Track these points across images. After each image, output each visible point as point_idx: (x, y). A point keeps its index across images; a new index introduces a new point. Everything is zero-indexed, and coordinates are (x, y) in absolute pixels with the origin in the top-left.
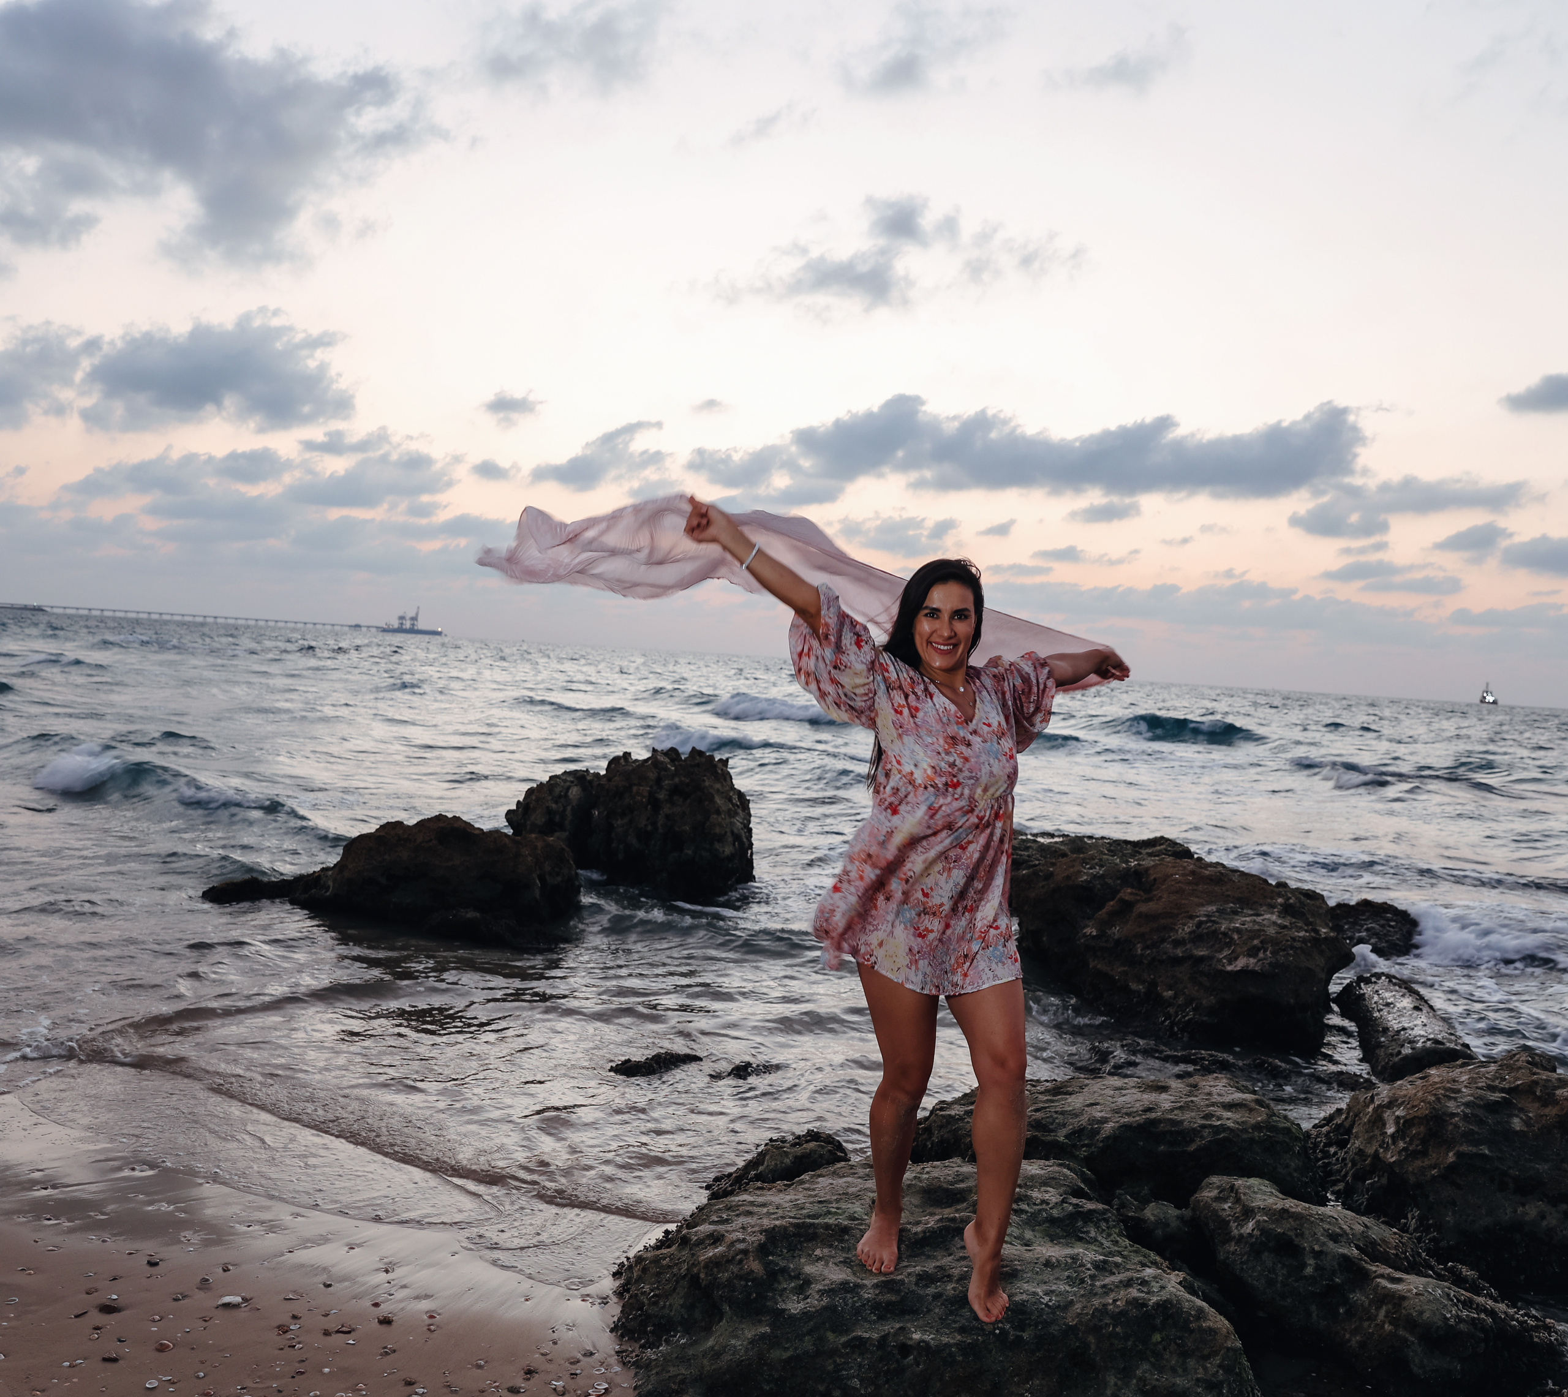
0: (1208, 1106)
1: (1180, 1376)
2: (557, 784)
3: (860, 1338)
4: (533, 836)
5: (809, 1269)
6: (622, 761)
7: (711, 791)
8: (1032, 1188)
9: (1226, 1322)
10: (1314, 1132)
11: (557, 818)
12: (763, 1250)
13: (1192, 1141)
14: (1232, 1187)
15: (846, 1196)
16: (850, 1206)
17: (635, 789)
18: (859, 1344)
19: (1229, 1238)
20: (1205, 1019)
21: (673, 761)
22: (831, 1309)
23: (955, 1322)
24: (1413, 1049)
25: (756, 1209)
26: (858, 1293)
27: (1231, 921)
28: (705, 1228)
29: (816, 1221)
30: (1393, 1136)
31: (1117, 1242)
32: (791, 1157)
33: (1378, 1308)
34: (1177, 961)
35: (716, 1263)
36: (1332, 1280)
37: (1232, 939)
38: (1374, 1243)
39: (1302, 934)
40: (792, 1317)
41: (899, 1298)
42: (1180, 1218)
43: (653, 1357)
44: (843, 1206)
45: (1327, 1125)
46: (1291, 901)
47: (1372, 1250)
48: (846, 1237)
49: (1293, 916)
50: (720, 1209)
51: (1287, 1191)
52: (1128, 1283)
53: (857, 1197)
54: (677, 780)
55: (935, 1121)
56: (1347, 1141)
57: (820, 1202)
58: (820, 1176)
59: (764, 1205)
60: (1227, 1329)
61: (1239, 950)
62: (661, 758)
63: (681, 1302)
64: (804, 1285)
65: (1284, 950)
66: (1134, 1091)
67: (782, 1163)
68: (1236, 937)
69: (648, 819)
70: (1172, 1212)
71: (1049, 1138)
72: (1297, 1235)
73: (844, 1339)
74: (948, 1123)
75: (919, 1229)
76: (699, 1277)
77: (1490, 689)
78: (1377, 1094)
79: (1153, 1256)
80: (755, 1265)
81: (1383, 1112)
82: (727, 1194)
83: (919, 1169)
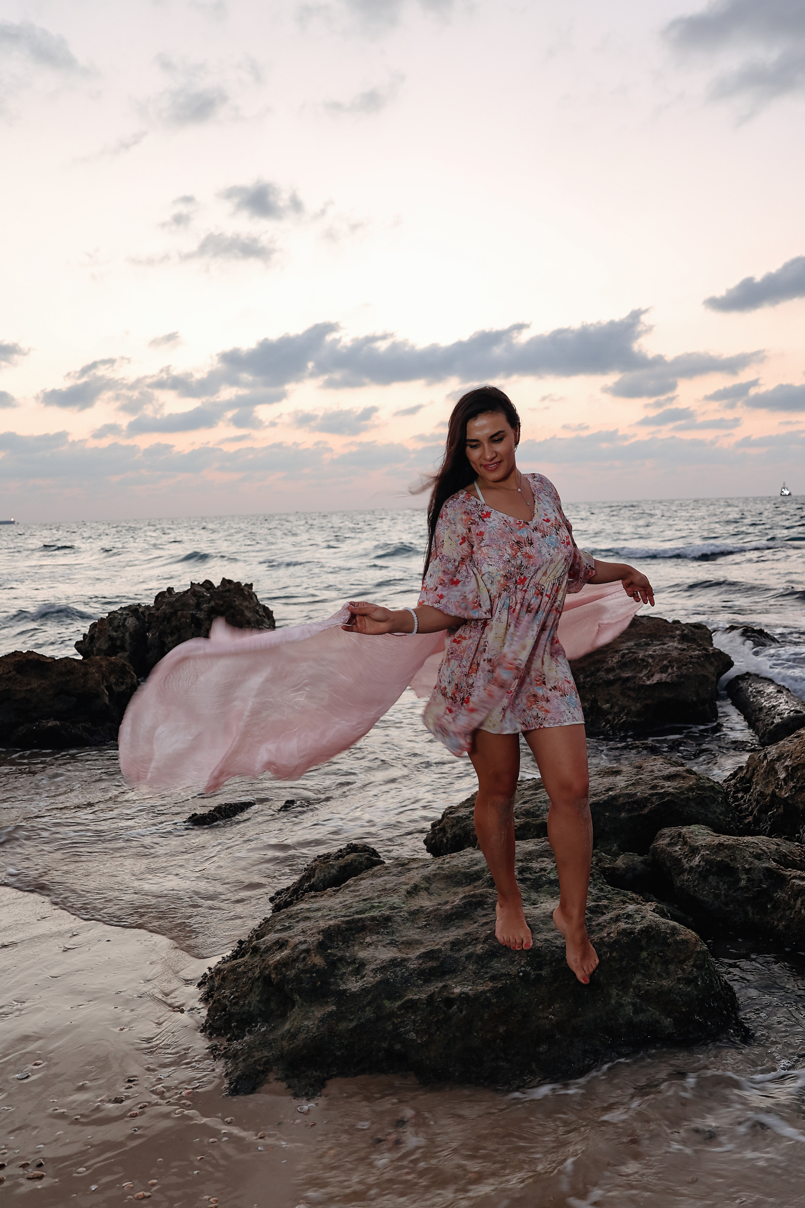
0: (653, 780)
1: (665, 979)
2: (115, 618)
3: (411, 1000)
4: (98, 657)
5: (362, 954)
6: (167, 594)
7: (241, 607)
8: (530, 861)
9: (693, 933)
10: (725, 785)
11: (118, 643)
12: (322, 946)
13: (645, 806)
14: (680, 835)
15: (385, 891)
16: (389, 899)
17: (179, 613)
18: (412, 1005)
19: (682, 871)
20: (634, 719)
21: (208, 589)
22: (385, 982)
23: (487, 973)
24: (781, 718)
25: (312, 914)
26: (404, 966)
27: (646, 650)
28: (271, 937)
29: (363, 916)
30: (784, 779)
31: (602, 889)
32: (336, 868)
33: (796, 900)
34: (610, 683)
35: (285, 964)
36: (761, 887)
37: (648, 662)
38: (785, 856)
39: (697, 653)
40: (353, 995)
41: (438, 963)
42: (643, 862)
43: (239, 1047)
44: (384, 900)
45: (733, 778)
46: (685, 632)
47: (784, 860)
48: (390, 924)
49: (688, 642)
50: (282, 919)
51: (719, 830)
52: (617, 919)
53: (394, 890)
54: (213, 603)
55: (447, 823)
56: (750, 788)
57: (365, 900)
58: (361, 879)
59: (318, 910)
60: (695, 938)
61: (654, 670)
62: (198, 589)
63: (258, 998)
64: (359, 967)
65: (685, 665)
66: (596, 777)
67: (329, 873)
68: (650, 660)
70: (638, 859)
71: (538, 822)
72: (731, 860)
73: (398, 1003)
74: (458, 822)
75: (448, 907)
76: (270, 977)
77: (786, 486)
78: (769, 753)
79: (630, 894)
80: (318, 960)
81: (774, 764)
82: (287, 904)
83: (440, 861)
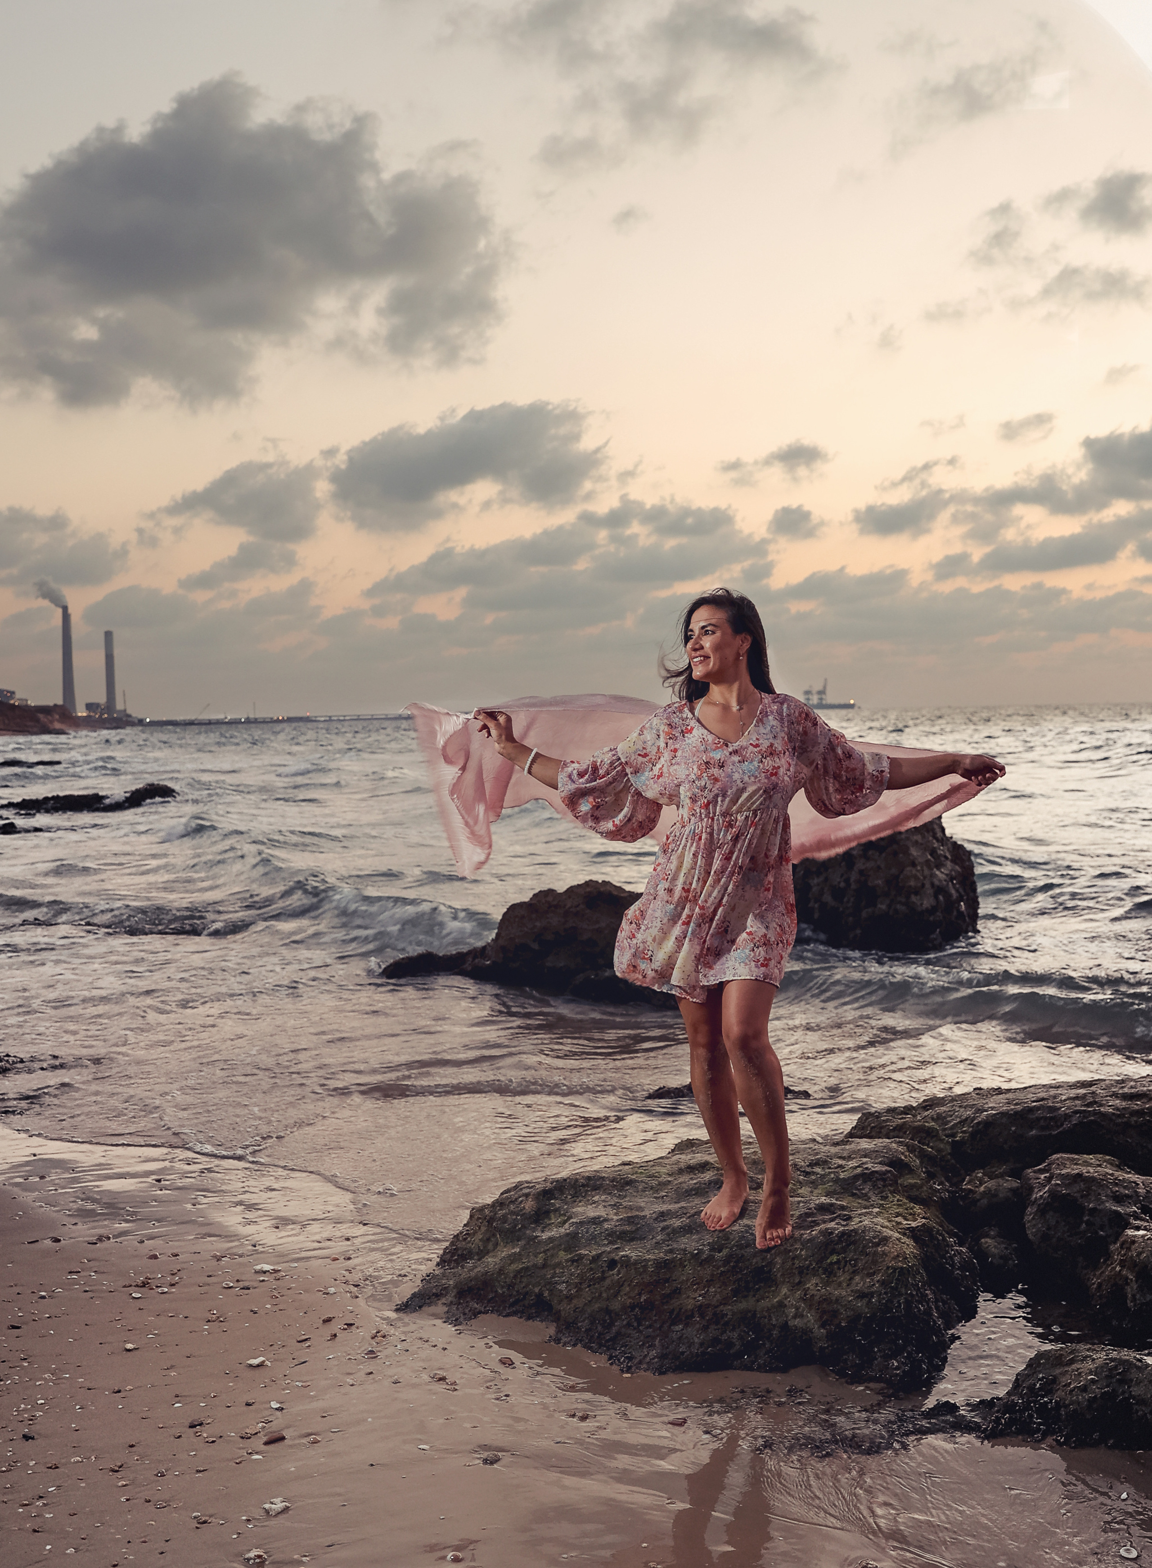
3: (582, 1255)
5: (578, 1209)
12: (544, 1194)
13: (1062, 1125)
18: (579, 1259)
23: (667, 1245)
26: (602, 1225)
41: (633, 1229)
64: (565, 1220)
69: (842, 875)
73: (570, 1256)
